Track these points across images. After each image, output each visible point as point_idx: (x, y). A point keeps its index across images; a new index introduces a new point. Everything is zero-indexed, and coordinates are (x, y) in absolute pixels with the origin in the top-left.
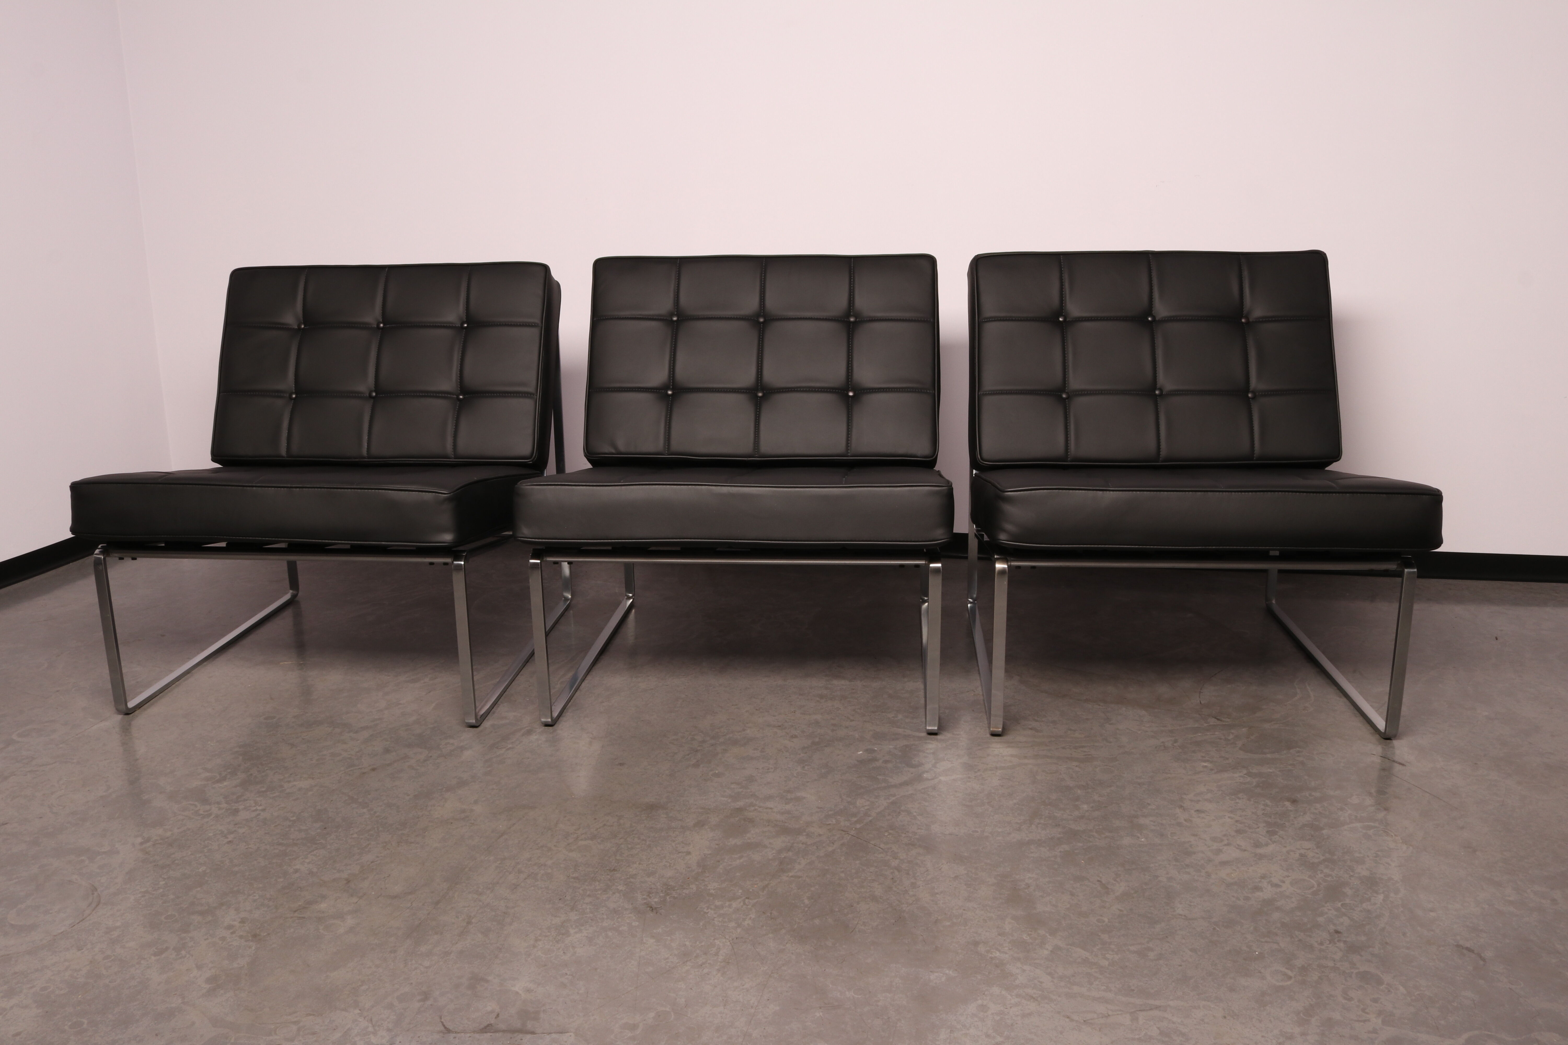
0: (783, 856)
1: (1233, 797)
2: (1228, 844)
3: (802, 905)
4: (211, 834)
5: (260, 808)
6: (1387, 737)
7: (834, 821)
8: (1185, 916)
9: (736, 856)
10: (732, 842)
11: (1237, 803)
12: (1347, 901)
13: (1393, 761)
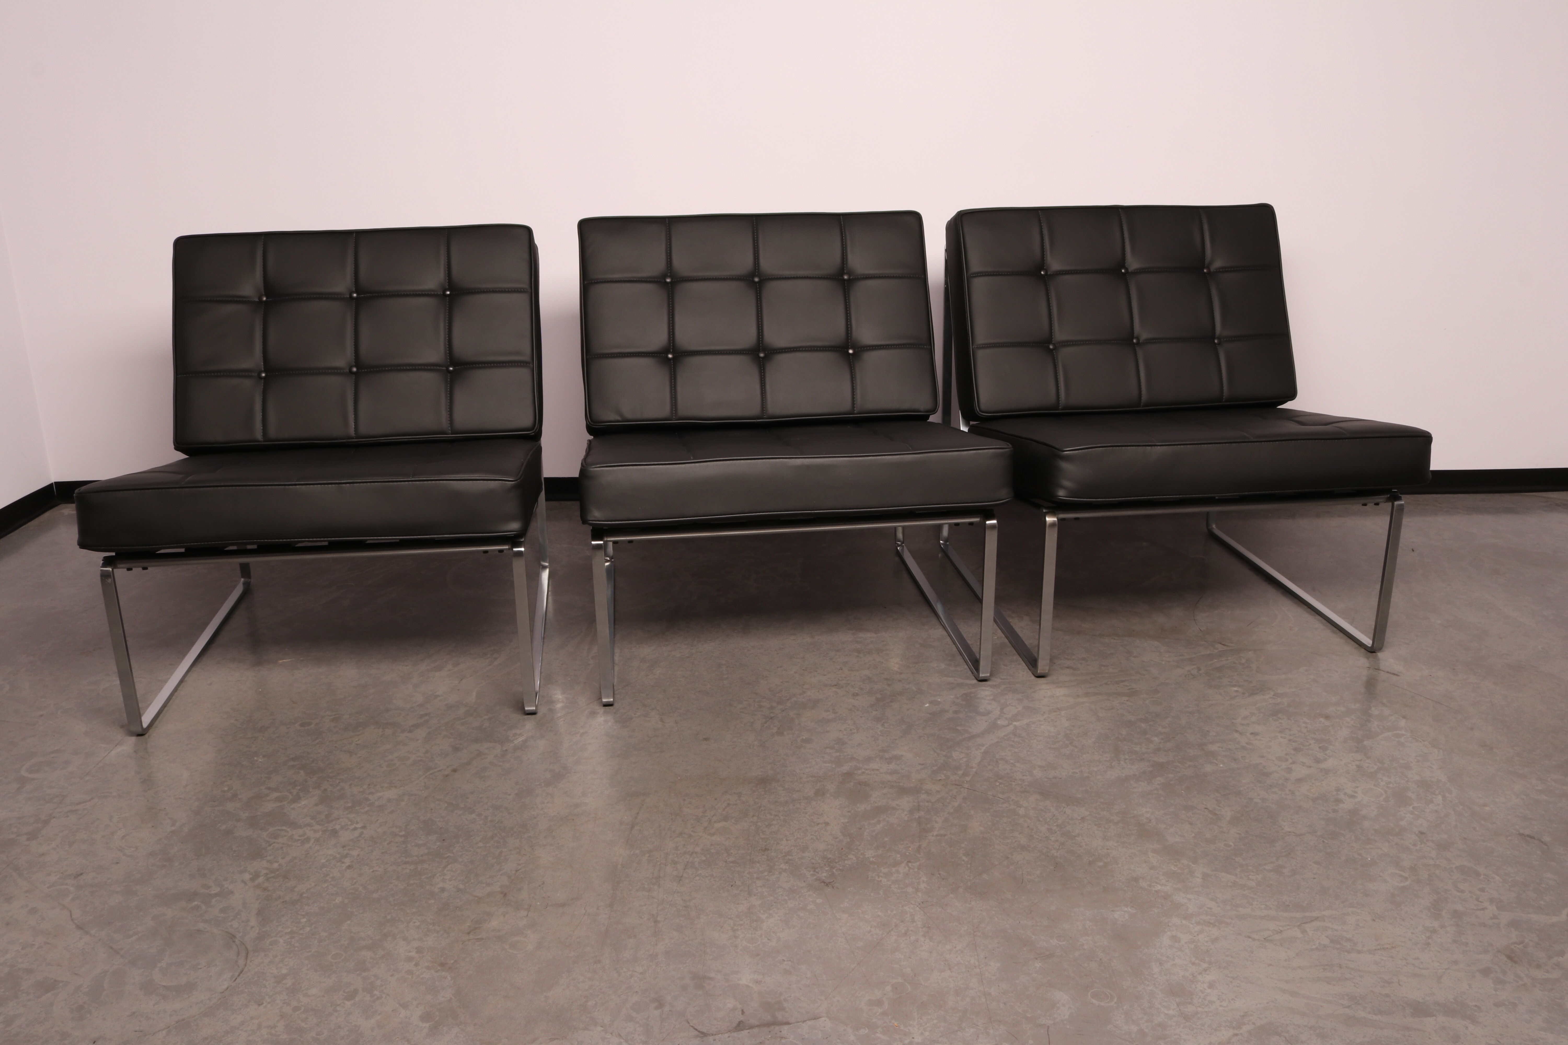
0: (917, 817)
1: (1275, 718)
2: (1293, 763)
3: (963, 863)
4: (323, 861)
5: (359, 826)
6: (1371, 651)
7: (942, 776)
8: (1294, 833)
9: (873, 821)
10: (862, 807)
11: (1281, 723)
12: (1416, 805)
13: (1388, 672)
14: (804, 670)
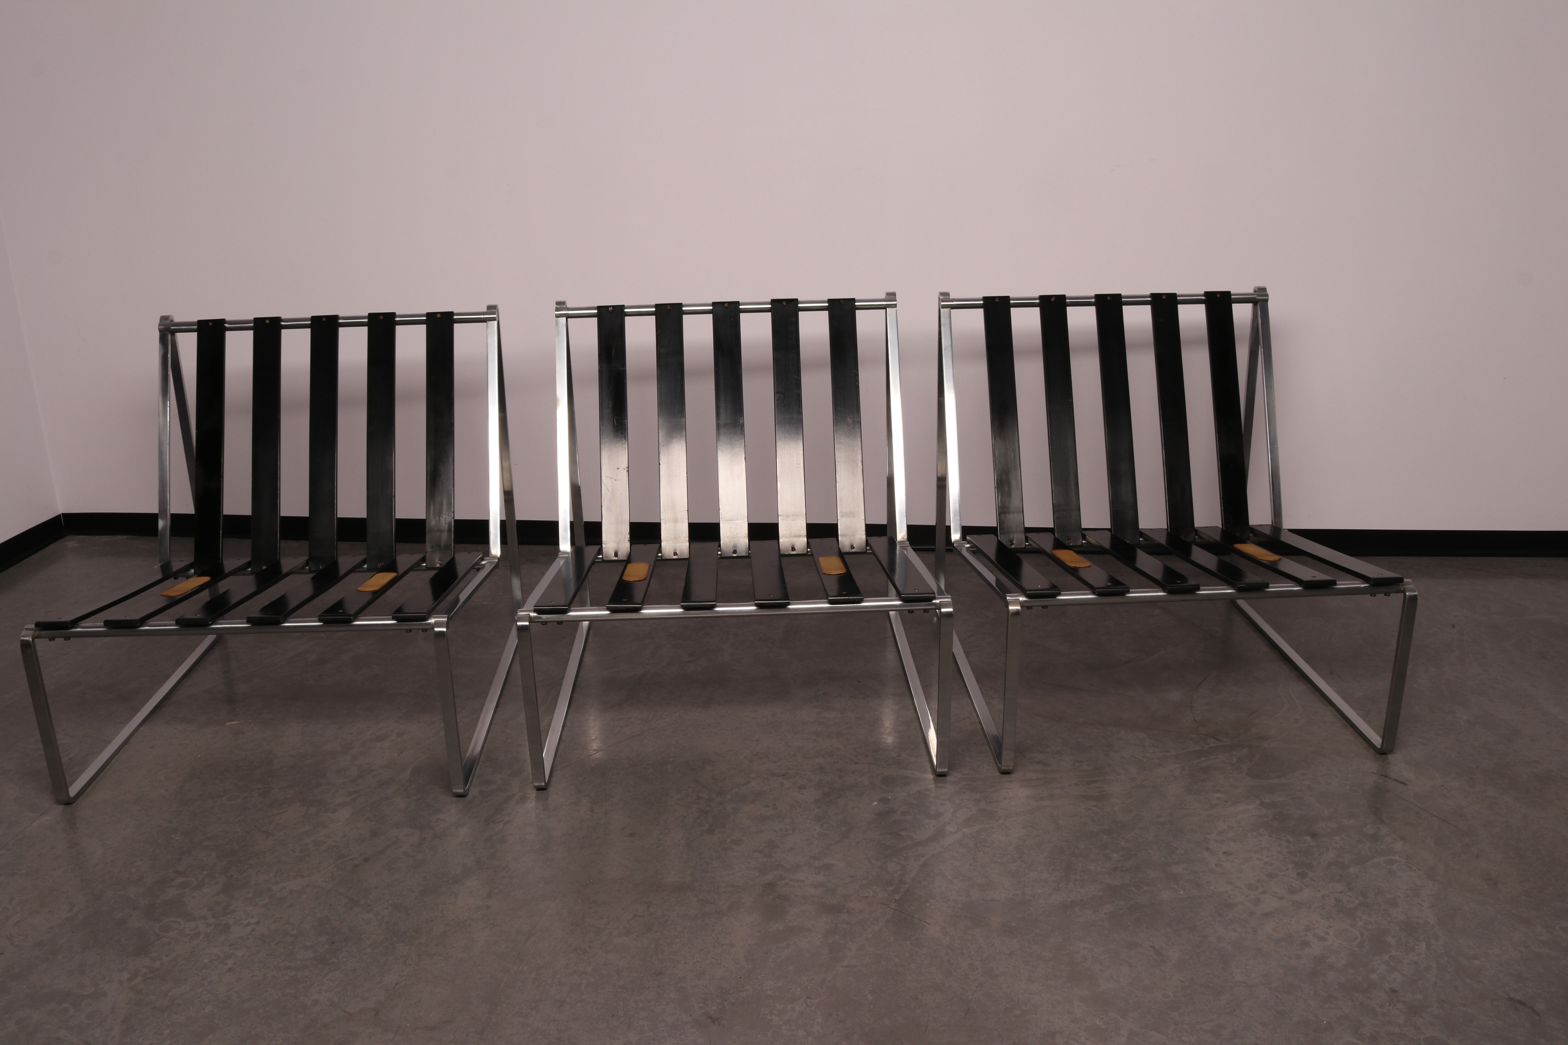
0: (831, 942)
1: (1255, 833)
2: (1264, 892)
3: (866, 1002)
4: (206, 961)
5: (253, 921)
6: (1382, 753)
7: (871, 892)
8: (1245, 983)
9: (782, 945)
10: (775, 927)
11: (1260, 841)
12: (1394, 953)
13: (1395, 780)
14: (755, 755)
